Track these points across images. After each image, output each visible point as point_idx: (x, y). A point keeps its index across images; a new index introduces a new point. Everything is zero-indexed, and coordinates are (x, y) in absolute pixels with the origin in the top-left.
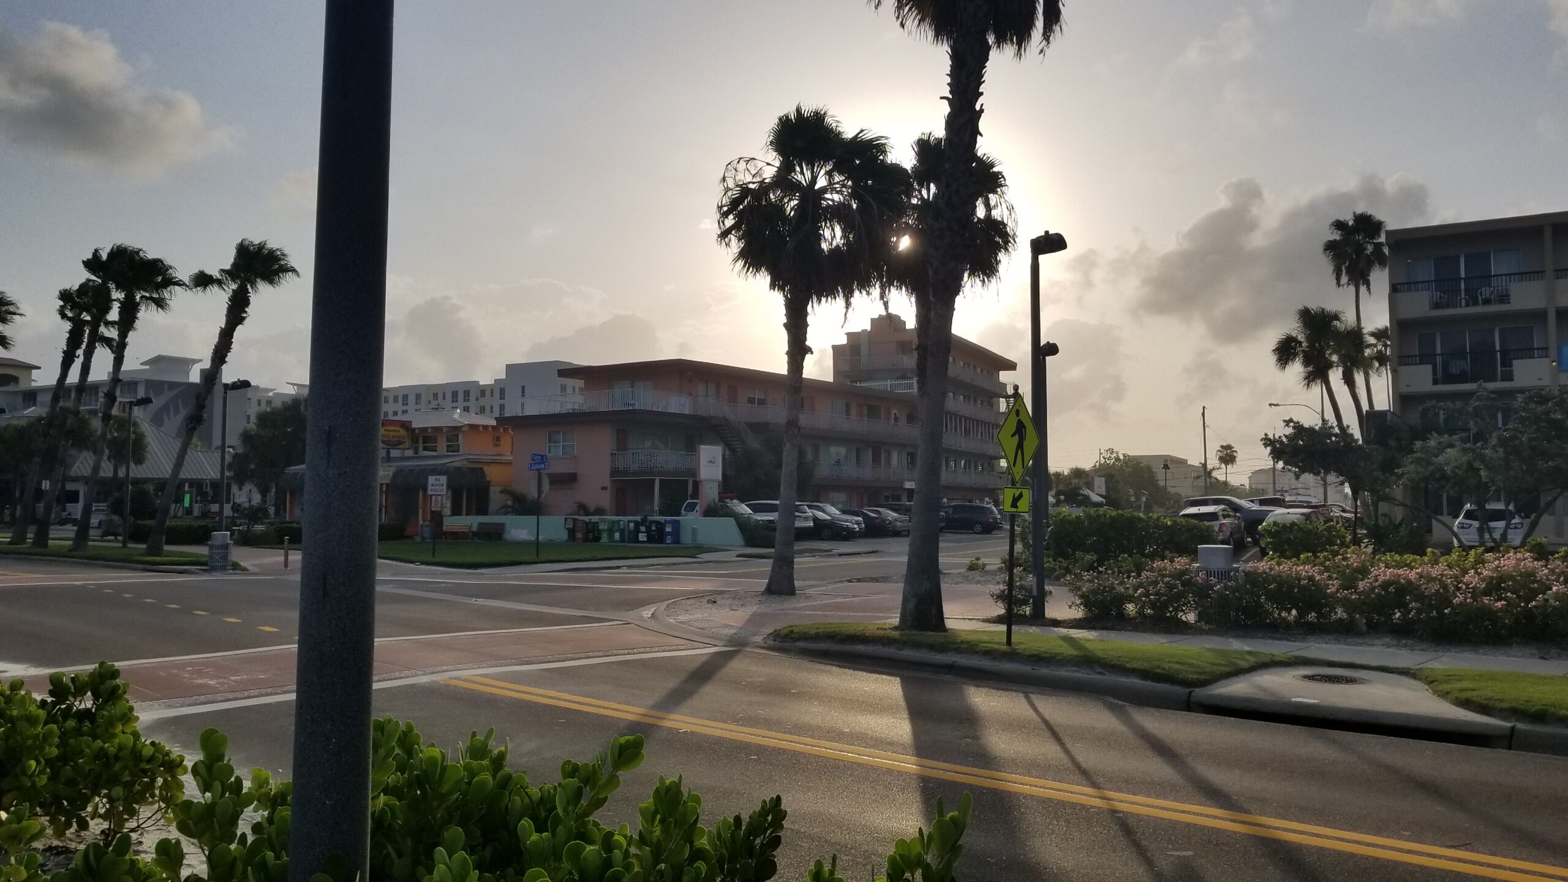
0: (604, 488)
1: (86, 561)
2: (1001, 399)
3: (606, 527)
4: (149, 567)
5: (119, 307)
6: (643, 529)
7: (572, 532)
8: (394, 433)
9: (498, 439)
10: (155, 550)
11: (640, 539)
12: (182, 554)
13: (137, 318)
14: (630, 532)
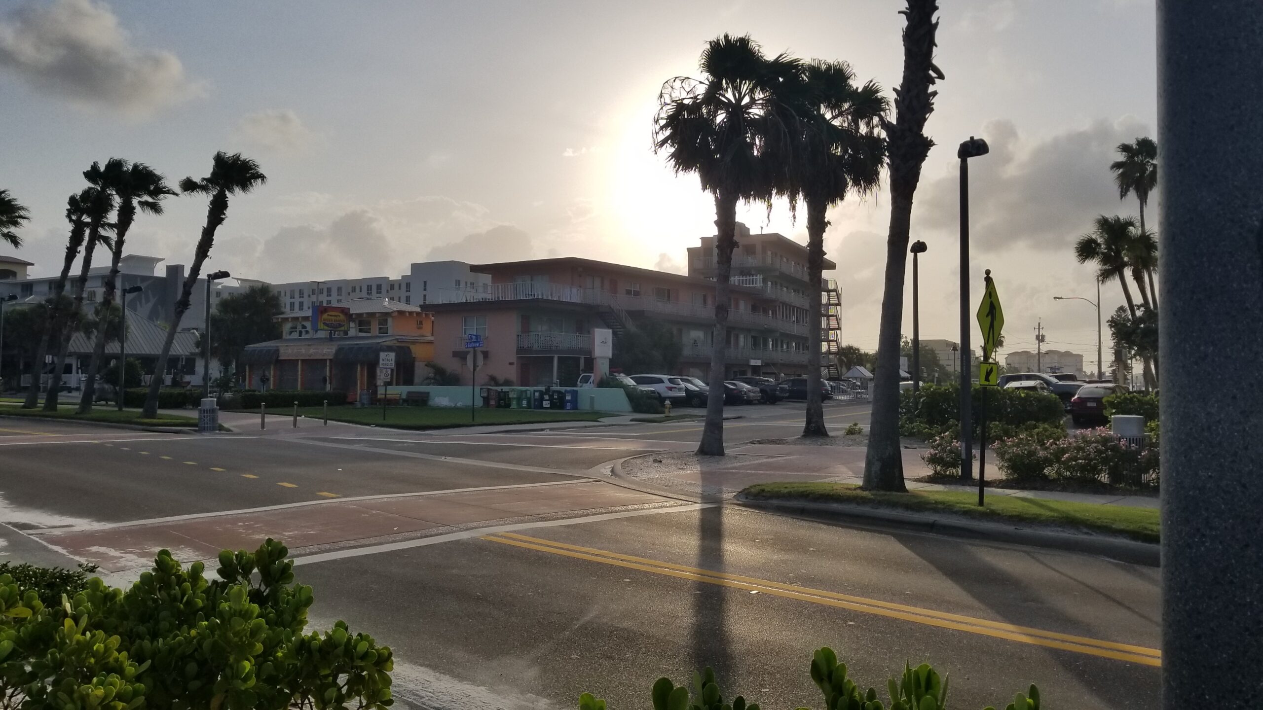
0: (511, 364)
1: (93, 422)
2: (823, 293)
3: (515, 396)
4: (149, 428)
5: (118, 210)
6: (547, 397)
7: (486, 400)
8: (335, 318)
9: (421, 323)
10: (150, 413)
11: (544, 406)
12: (171, 417)
13: (133, 220)
14: (535, 400)
